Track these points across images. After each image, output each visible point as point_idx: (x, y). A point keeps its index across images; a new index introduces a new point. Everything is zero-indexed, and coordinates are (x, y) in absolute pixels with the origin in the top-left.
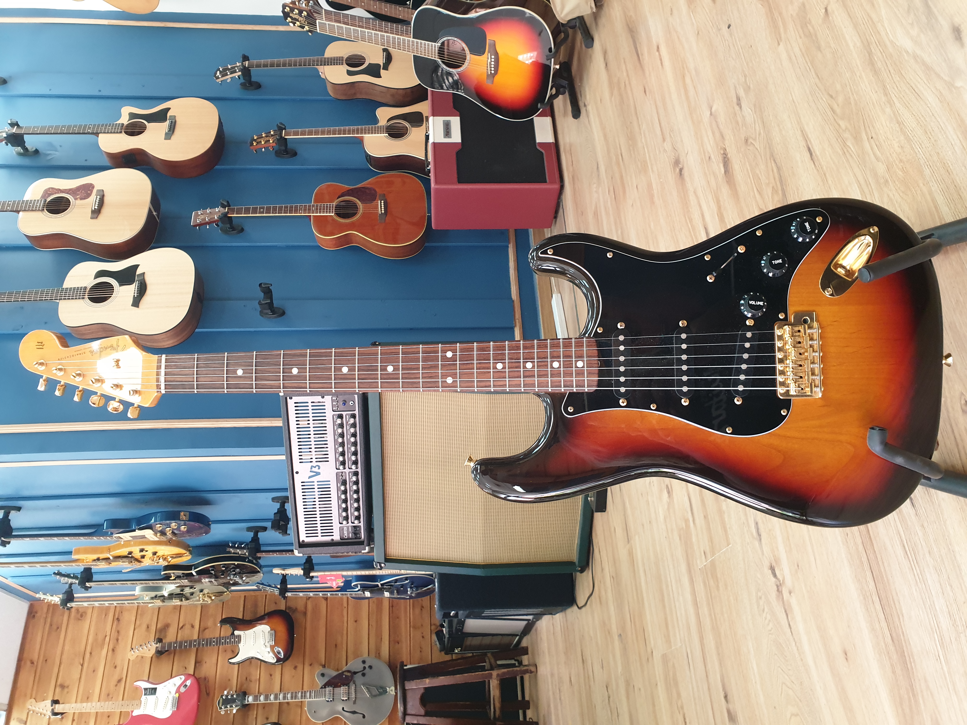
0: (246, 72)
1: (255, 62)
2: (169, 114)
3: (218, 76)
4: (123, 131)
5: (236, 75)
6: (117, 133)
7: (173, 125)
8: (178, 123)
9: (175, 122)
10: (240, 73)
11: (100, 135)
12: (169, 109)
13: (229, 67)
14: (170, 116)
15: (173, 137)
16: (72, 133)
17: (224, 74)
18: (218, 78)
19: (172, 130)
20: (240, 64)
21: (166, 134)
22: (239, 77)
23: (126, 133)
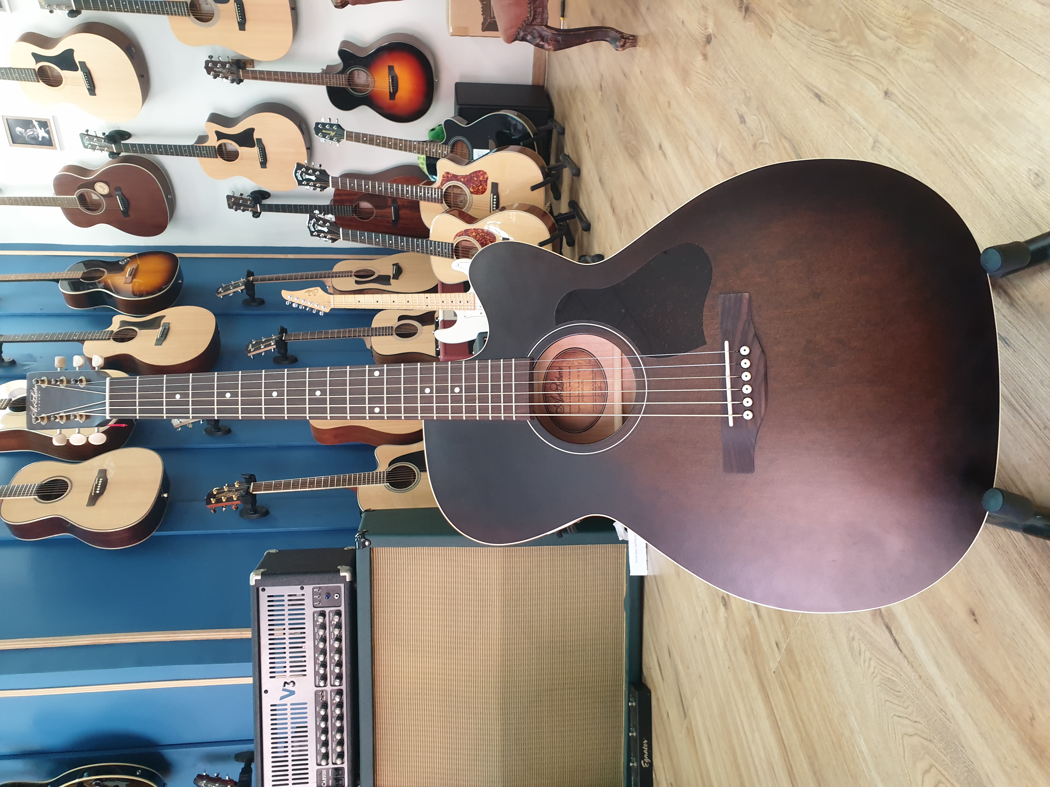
0: (250, 286)
1: (260, 277)
2: (163, 321)
3: (220, 292)
4: (111, 337)
5: (239, 289)
6: (105, 339)
7: (166, 331)
8: (171, 330)
9: (169, 329)
10: (243, 287)
11: (86, 342)
12: (164, 316)
13: (233, 283)
14: (164, 323)
15: (164, 343)
16: (56, 341)
17: (228, 289)
18: (220, 293)
19: (164, 336)
20: (244, 280)
21: (157, 340)
22: (242, 290)
23: (115, 340)
